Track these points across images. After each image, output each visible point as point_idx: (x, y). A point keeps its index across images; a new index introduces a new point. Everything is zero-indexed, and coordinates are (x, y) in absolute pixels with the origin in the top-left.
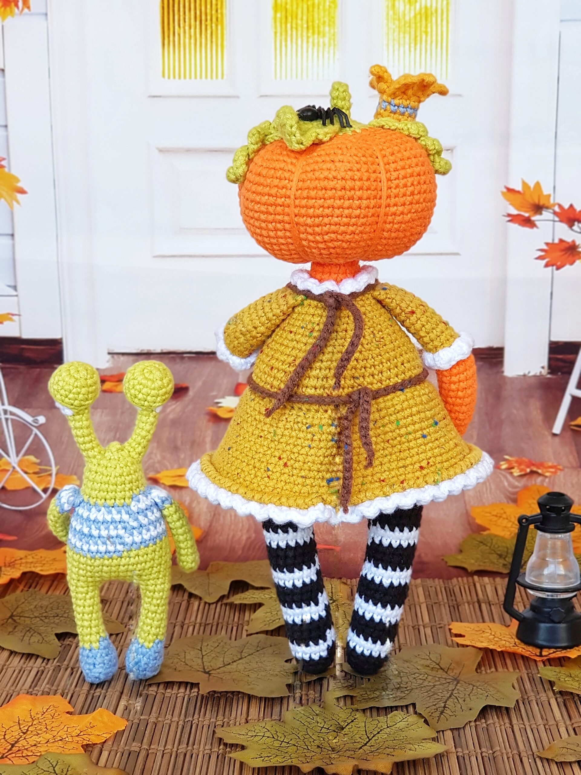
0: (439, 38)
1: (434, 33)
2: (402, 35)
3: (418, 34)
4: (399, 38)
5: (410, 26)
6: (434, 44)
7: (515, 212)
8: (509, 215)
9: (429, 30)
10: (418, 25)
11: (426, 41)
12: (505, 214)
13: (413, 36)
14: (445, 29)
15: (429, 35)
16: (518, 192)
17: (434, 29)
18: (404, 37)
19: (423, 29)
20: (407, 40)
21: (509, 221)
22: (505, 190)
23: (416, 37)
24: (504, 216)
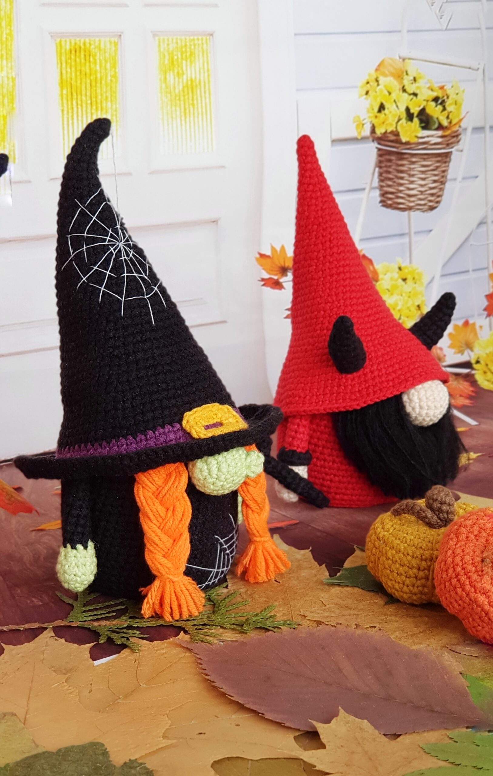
0: (204, 110)
1: (200, 105)
2: (173, 109)
3: (187, 106)
4: (172, 111)
5: (179, 99)
6: (200, 116)
7: (266, 276)
8: (263, 280)
9: (195, 102)
10: (186, 97)
11: (194, 114)
12: (260, 279)
13: (183, 110)
14: (208, 100)
15: (196, 107)
16: (268, 257)
17: (199, 101)
18: (176, 110)
19: (191, 102)
20: (178, 113)
21: (264, 285)
22: (258, 256)
23: (185, 109)
24: (259, 281)
